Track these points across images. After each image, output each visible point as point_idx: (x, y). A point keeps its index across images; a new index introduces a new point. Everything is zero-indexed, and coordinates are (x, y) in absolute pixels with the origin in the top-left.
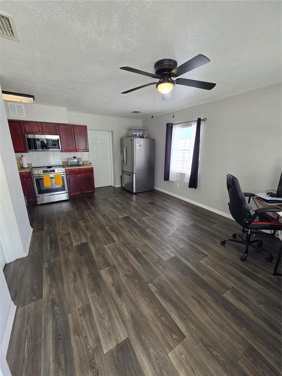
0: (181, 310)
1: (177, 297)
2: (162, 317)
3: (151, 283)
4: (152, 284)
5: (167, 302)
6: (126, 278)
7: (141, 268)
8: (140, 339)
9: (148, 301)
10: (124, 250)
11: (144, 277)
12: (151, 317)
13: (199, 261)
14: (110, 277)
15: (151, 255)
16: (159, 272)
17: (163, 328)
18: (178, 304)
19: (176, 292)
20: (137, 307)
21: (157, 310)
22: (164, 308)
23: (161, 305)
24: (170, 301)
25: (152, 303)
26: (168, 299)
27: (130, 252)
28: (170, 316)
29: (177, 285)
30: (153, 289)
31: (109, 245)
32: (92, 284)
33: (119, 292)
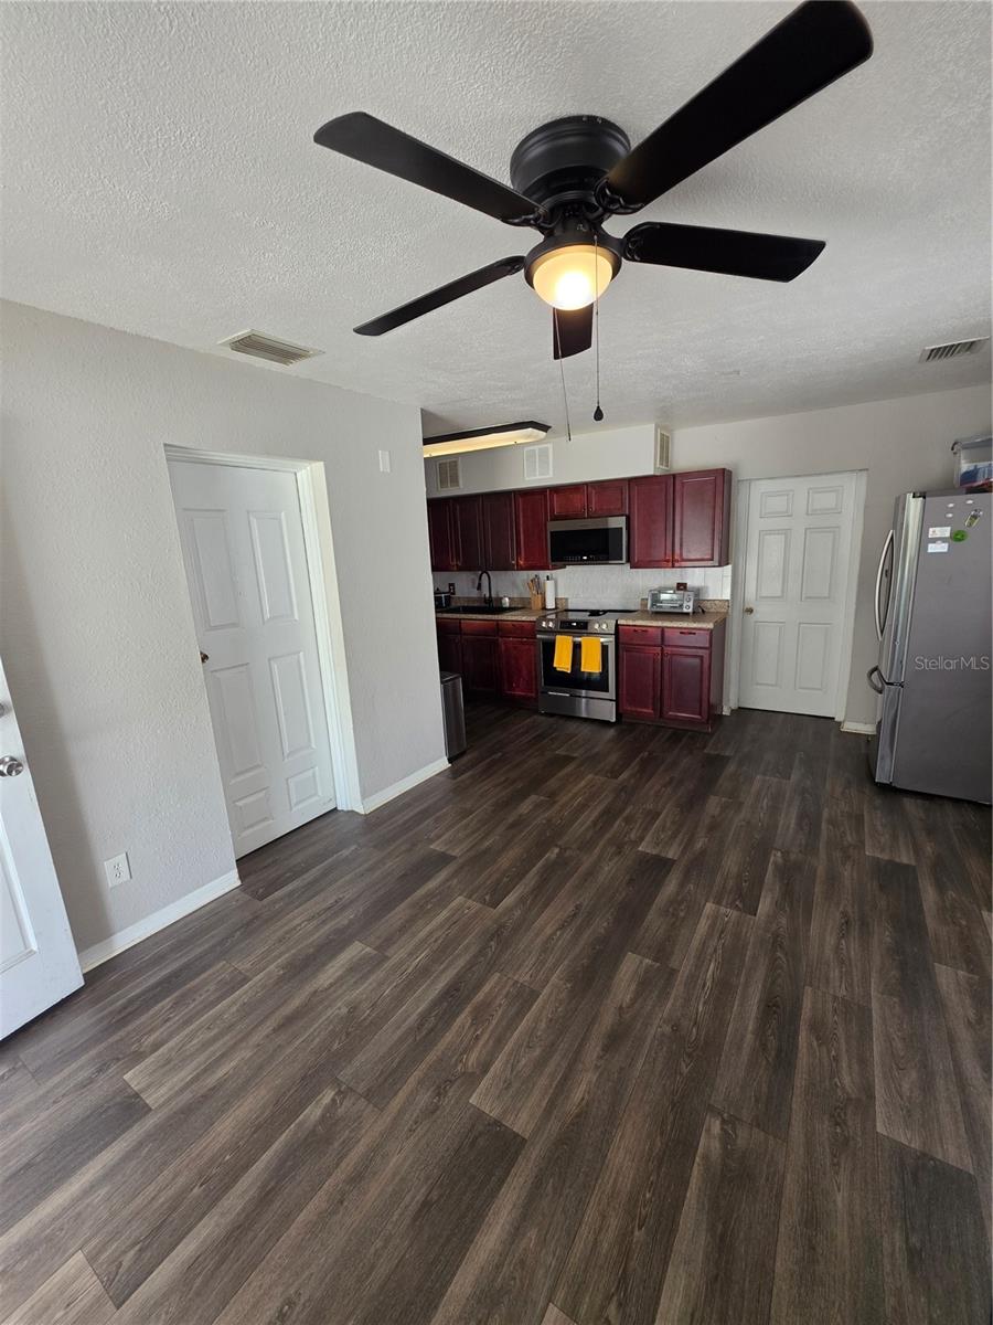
0: (222, 1261)
1: (287, 1218)
2: (201, 1185)
3: (339, 1093)
4: (333, 1100)
5: (259, 1184)
6: (345, 1010)
7: (399, 1033)
8: (141, 1144)
9: (262, 1113)
10: (467, 948)
11: (360, 1059)
12: (205, 1148)
13: (550, 1300)
15: (477, 1038)
16: (396, 1103)
17: (163, 1204)
18: (251, 1234)
19: (311, 1206)
20: (240, 1091)
21: (228, 1157)
22: (235, 1180)
23: (246, 1167)
24: (265, 1197)
25: (254, 1132)
26: (273, 1184)
27: (462, 968)
28: (204, 1214)
29: (342, 1203)
30: (313, 1113)
33: (289, 1020)
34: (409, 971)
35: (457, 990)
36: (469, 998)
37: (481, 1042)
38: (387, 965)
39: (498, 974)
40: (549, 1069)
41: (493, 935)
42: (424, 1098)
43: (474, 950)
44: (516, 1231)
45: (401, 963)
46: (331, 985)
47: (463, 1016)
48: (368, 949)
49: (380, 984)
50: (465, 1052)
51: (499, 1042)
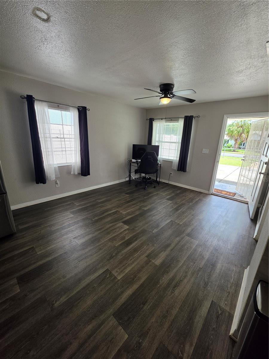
4: (153, 231)
14: (160, 255)
31: (116, 274)
32: (173, 265)
34: (140, 251)
35: (127, 244)
36: (125, 242)
37: (125, 234)
38: (146, 254)
39: (116, 246)
40: (114, 228)
41: (113, 257)
42: (137, 229)
43: (120, 254)
44: (126, 217)
45: (142, 254)
46: (161, 252)
47: (127, 239)
48: (153, 261)
49: (147, 249)
50: (128, 233)
51: (121, 233)
